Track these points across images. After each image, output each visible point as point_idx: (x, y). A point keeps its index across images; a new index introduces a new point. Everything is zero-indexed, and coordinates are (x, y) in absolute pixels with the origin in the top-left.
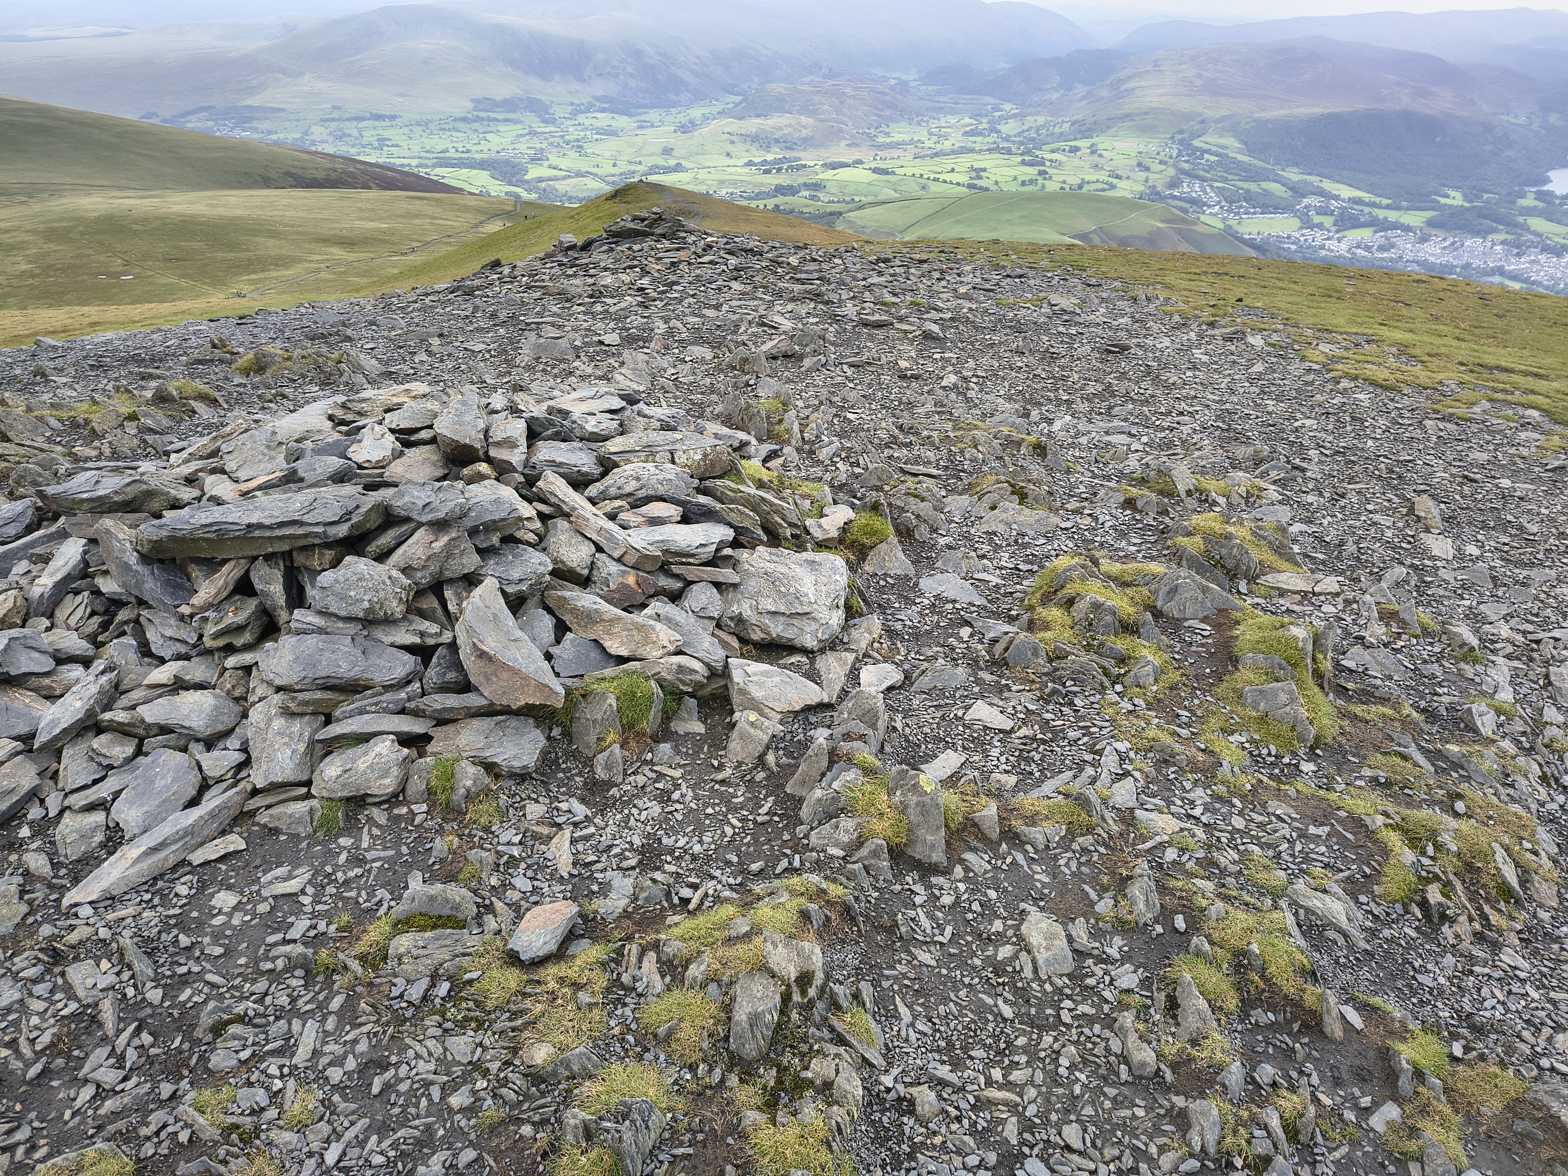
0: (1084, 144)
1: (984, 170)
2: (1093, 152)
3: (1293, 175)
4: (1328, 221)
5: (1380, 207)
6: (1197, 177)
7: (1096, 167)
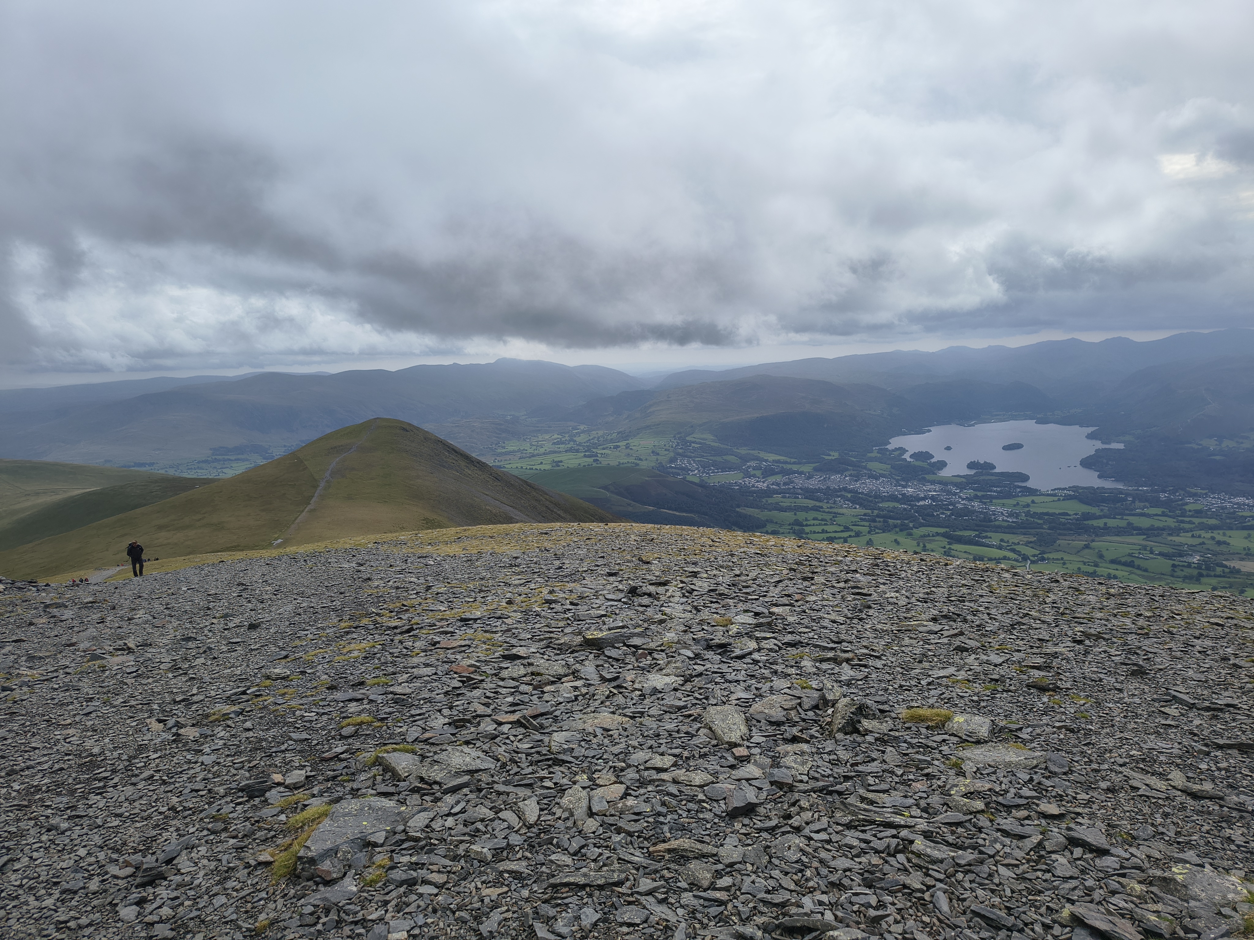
0: (622, 444)
1: (561, 462)
2: (627, 448)
3: (743, 451)
4: (758, 473)
5: (790, 463)
6: (686, 456)
7: (628, 455)
